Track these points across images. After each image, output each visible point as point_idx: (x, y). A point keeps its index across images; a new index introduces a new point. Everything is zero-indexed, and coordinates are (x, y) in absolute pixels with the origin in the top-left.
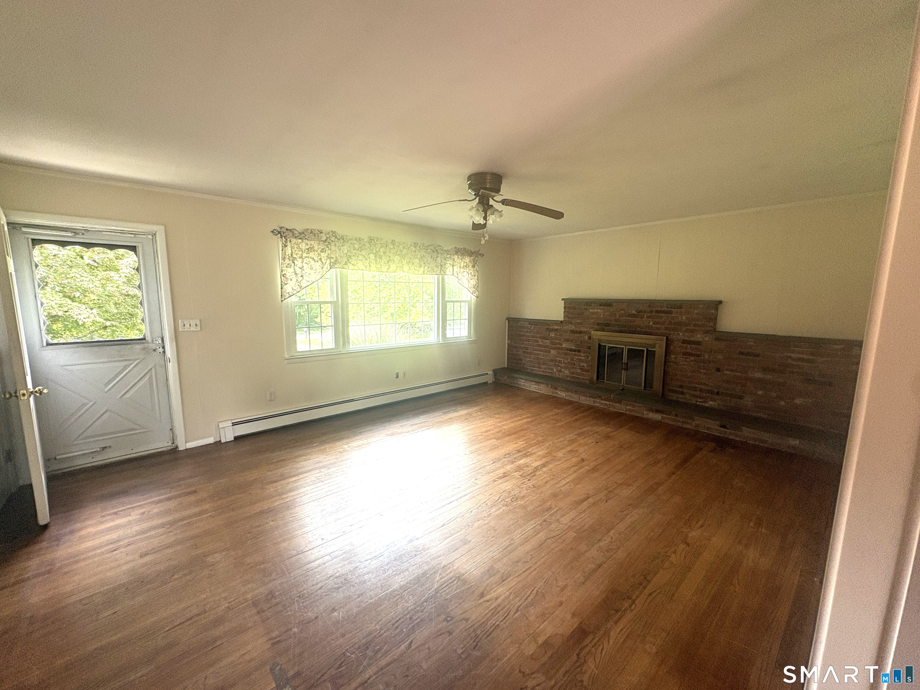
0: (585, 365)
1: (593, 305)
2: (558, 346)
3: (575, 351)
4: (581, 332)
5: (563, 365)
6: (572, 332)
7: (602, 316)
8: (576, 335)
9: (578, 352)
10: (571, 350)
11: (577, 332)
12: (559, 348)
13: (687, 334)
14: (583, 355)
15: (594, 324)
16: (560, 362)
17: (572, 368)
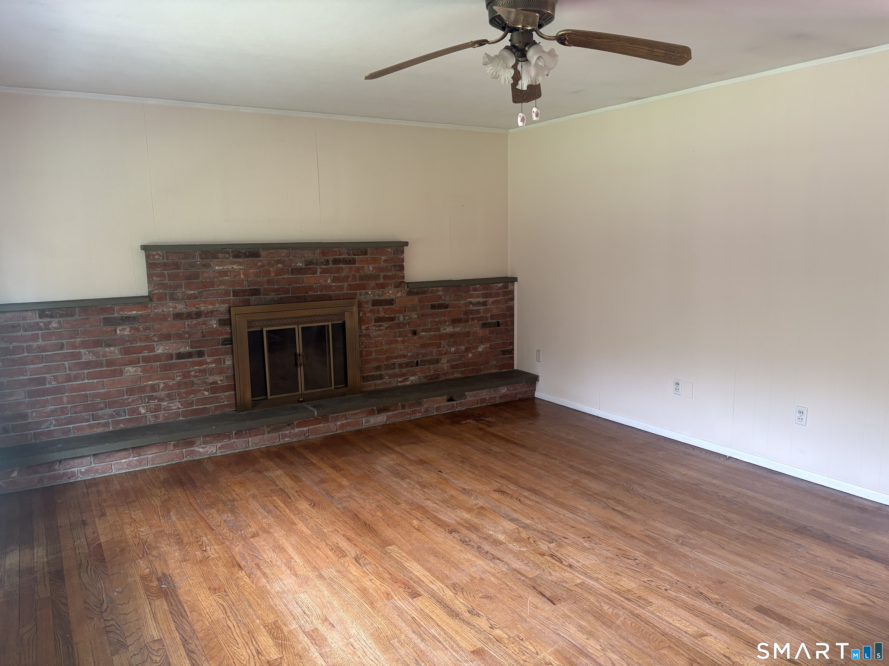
0: (218, 378)
1: (220, 255)
2: (146, 354)
3: (189, 355)
4: (199, 315)
5: (163, 394)
6: (178, 316)
7: (242, 276)
8: (187, 322)
9: (199, 357)
10: (180, 356)
11: (189, 316)
12: (146, 360)
13: (377, 291)
14: (209, 360)
15: (227, 294)
16: (153, 388)
17: (188, 393)
